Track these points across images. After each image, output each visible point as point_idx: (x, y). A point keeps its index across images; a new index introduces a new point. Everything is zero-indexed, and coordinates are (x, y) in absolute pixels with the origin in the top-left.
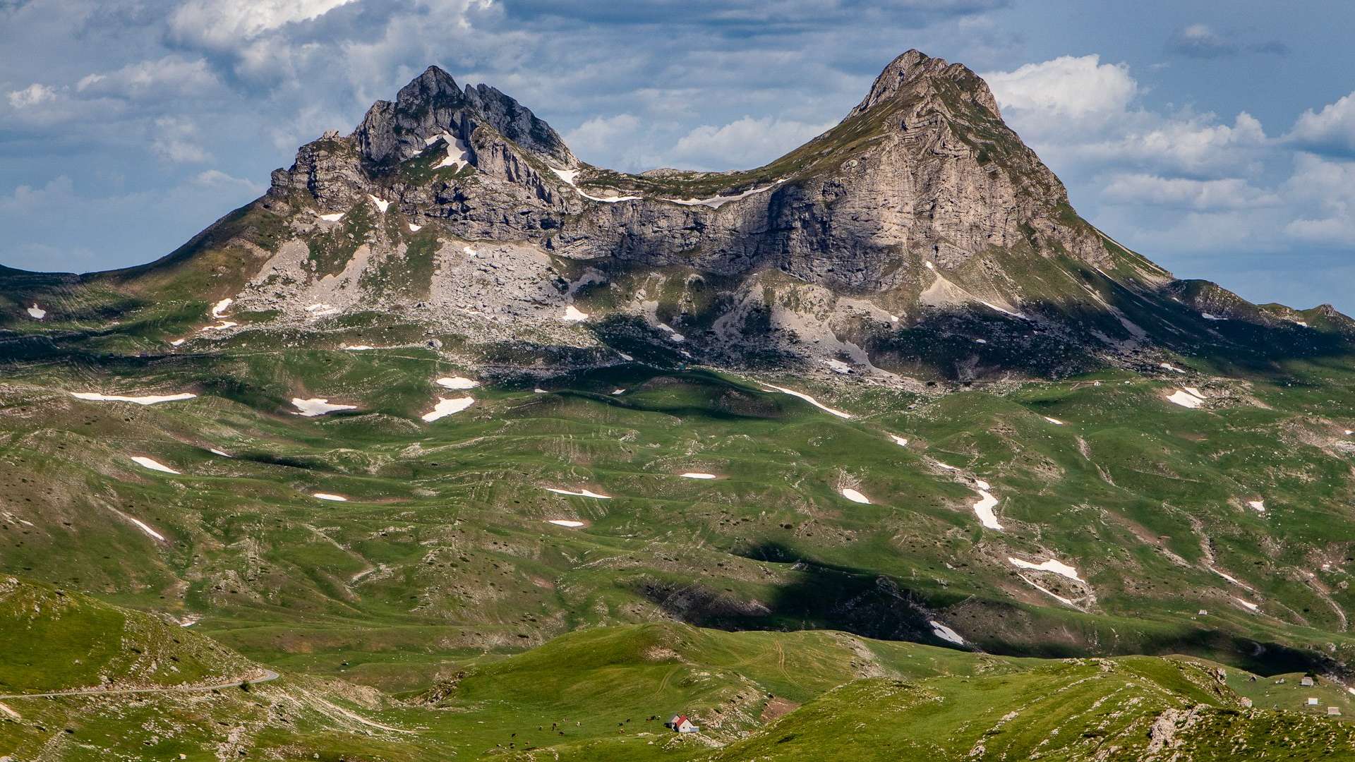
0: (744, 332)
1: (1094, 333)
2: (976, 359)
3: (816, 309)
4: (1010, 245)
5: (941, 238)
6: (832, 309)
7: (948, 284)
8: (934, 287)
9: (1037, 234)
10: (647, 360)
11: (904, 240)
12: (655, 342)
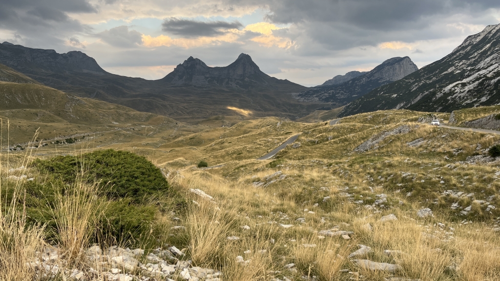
0: (226, 84)
2: (251, 86)
3: (233, 81)
6: (235, 82)
8: (246, 79)
10: (216, 88)
11: (243, 74)
12: (217, 86)
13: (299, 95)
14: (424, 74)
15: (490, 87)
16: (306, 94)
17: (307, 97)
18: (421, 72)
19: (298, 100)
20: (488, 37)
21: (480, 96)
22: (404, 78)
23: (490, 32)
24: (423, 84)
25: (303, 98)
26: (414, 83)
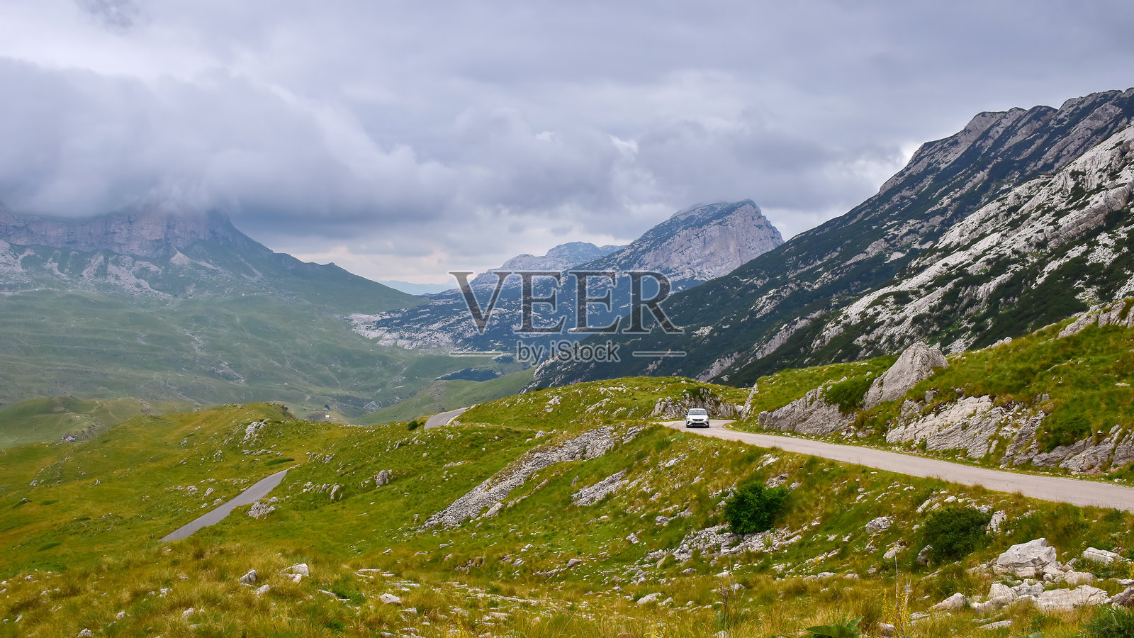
0: (95, 275)
1: (242, 274)
2: (194, 285)
3: (126, 265)
4: (207, 239)
5: (179, 237)
6: (133, 266)
7: (182, 255)
8: (176, 256)
9: (218, 235)
10: (53, 287)
11: (163, 237)
12: (57, 280)
13: (380, 324)
14: (798, 259)
15: (975, 308)
16: (405, 319)
17: (408, 329)
18: (790, 255)
19: (376, 339)
20: (981, 148)
21: (950, 335)
22: (735, 272)
23: (985, 136)
24: (794, 294)
25: (395, 335)
26: (764, 290)
